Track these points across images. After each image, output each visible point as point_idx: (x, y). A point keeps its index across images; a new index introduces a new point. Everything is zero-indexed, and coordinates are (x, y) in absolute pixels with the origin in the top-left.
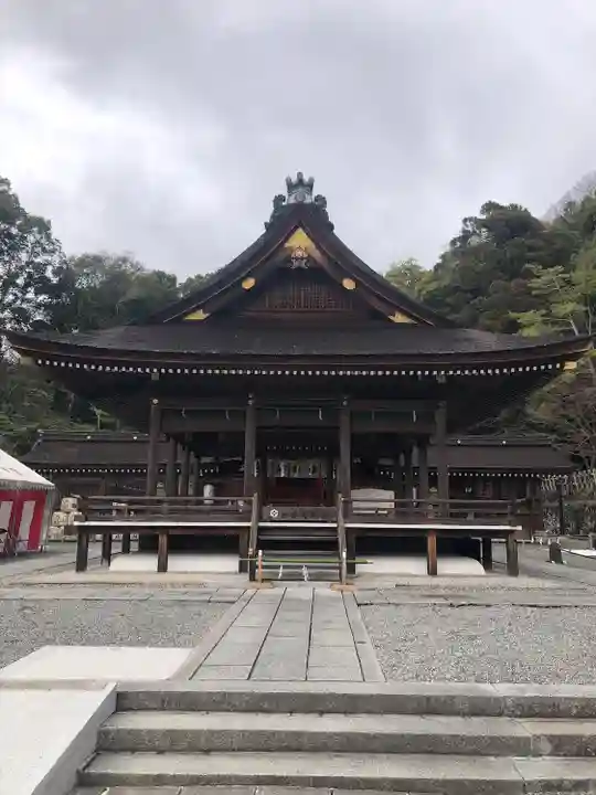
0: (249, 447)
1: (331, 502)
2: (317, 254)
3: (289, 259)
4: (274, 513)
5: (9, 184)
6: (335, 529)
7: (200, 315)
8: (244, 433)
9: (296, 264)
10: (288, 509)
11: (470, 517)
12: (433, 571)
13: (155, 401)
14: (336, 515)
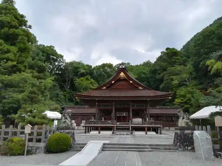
0: (114, 111)
1: (129, 122)
2: (125, 77)
3: (120, 78)
4: (118, 123)
5: (54, 47)
6: (129, 126)
7: (104, 88)
8: (112, 109)
9: (121, 78)
10: (120, 123)
11: (153, 124)
12: (146, 134)
13: (97, 103)
14: (129, 124)
